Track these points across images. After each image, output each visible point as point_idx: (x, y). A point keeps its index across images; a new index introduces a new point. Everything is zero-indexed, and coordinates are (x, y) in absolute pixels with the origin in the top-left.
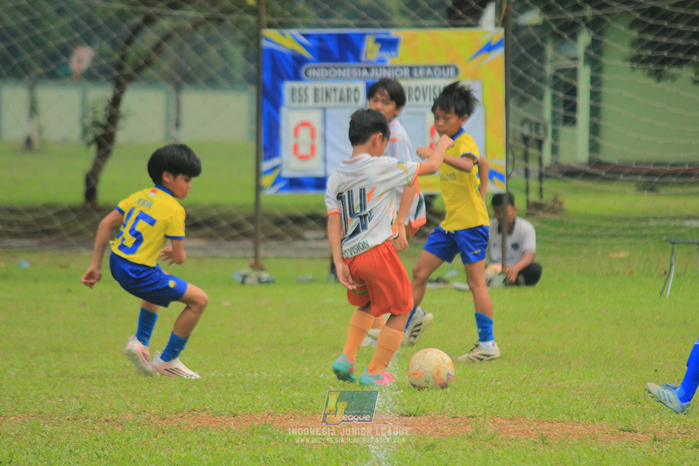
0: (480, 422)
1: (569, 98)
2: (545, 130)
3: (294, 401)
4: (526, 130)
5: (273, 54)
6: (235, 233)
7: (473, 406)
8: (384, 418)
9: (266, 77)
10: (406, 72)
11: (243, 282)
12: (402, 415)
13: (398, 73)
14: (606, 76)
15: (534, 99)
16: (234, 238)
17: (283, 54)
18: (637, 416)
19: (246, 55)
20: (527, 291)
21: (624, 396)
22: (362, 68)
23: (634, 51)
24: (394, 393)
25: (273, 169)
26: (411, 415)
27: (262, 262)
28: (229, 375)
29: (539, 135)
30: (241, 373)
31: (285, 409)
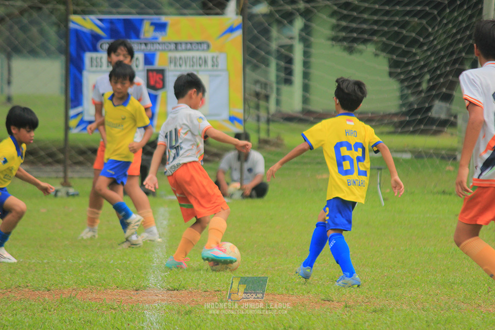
0: (224, 294)
1: (288, 65)
2: (271, 88)
3: (92, 280)
4: (258, 88)
5: (78, 33)
6: (50, 160)
7: (219, 283)
8: (156, 291)
9: (72, 49)
10: (173, 46)
11: (56, 195)
12: (168, 290)
13: (167, 47)
14: (314, 51)
15: (263, 66)
16: (50, 164)
17: (84, 33)
18: (333, 290)
19: (58, 33)
20: (258, 202)
21: (325, 276)
22: (141, 43)
23: (333, 33)
24: (163, 274)
25: (78, 115)
26: (175, 290)
27: (69, 181)
28: (45, 261)
29: (267, 92)
30: (53, 260)
31: (85, 286)
